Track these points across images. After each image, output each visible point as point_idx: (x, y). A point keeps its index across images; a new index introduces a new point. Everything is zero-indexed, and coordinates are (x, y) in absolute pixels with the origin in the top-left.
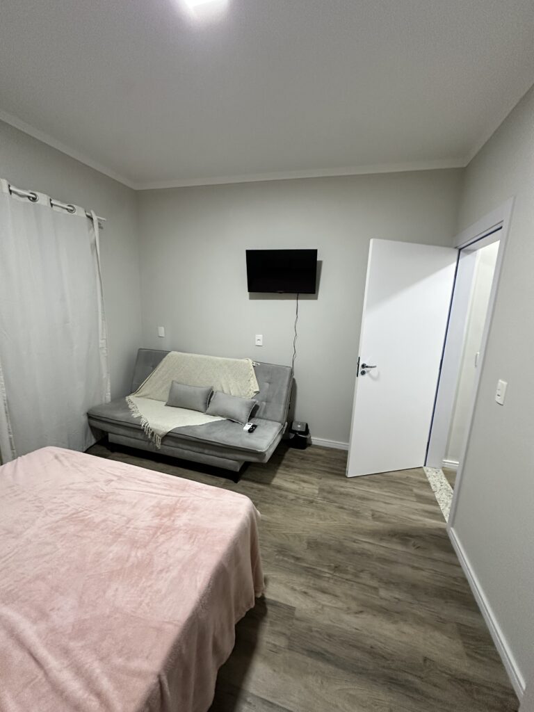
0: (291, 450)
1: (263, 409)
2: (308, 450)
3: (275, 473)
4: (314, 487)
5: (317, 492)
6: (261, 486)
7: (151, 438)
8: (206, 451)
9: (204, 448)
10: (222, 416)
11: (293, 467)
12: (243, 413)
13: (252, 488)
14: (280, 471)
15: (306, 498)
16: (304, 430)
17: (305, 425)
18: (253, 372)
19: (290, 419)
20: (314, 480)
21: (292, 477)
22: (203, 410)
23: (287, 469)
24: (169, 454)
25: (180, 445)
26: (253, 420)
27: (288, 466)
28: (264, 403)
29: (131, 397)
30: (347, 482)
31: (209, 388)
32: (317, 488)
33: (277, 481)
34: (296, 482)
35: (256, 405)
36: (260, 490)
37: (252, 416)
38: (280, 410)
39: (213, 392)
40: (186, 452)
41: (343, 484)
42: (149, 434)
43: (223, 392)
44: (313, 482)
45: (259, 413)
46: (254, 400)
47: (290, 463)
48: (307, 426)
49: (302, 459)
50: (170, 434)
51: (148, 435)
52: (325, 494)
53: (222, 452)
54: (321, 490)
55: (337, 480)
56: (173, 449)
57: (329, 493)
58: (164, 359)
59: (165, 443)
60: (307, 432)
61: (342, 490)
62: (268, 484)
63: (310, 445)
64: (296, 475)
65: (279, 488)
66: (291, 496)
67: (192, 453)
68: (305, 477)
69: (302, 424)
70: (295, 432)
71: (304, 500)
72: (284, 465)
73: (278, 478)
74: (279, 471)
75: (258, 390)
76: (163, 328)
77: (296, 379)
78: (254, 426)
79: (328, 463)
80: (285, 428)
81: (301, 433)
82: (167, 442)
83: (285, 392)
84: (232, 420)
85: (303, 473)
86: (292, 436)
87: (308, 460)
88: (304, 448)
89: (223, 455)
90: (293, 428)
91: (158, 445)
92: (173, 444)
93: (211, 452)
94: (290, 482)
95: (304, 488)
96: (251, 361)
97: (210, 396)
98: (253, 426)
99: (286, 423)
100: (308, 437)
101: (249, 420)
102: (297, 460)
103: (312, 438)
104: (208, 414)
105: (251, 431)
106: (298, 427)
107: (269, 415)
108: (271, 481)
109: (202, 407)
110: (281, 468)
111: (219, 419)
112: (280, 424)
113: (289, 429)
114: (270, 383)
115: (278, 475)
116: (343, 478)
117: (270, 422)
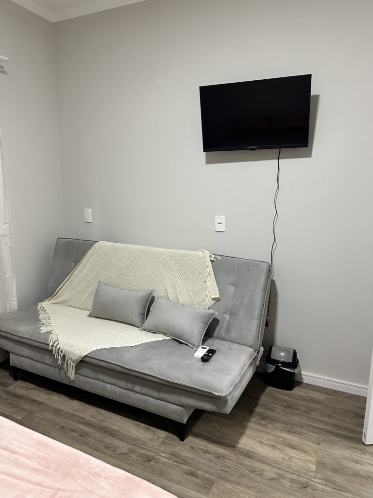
0: (270, 389)
1: (225, 325)
2: (297, 391)
3: (245, 427)
4: (309, 458)
5: (314, 467)
6: (220, 450)
7: (62, 364)
8: (137, 388)
9: (134, 383)
10: (165, 334)
11: (272, 420)
12: (195, 331)
13: (206, 452)
14: (253, 425)
15: (294, 477)
16: (290, 360)
17: (292, 352)
18: (210, 269)
19: (268, 343)
20: (309, 445)
21: (271, 437)
22: (139, 324)
23: (263, 422)
24: (87, 388)
25: (101, 376)
26: (210, 341)
27: (264, 418)
28: (227, 316)
29: (45, 304)
30: (364, 452)
31: (148, 292)
32: (314, 460)
33: (247, 442)
34: (279, 446)
35: (215, 319)
36: (218, 457)
37: (209, 334)
38: (252, 329)
39: (153, 299)
40: (109, 386)
41: (357, 455)
42: (60, 358)
43: (168, 298)
44: (308, 449)
45: (219, 331)
46: (211, 311)
47: (268, 413)
48: (295, 354)
49: (288, 407)
50: (86, 359)
51: (58, 359)
52: (328, 473)
53: (159, 391)
54: (321, 465)
55: (347, 447)
56: (92, 381)
57: (335, 471)
58: (90, 252)
59: (80, 372)
60: (295, 363)
61: (358, 467)
62: (231, 445)
63: (300, 383)
64: (278, 433)
65: (249, 455)
66: (270, 472)
67: (118, 389)
68: (293, 439)
69: (286, 350)
70: (275, 362)
71: (292, 481)
72: (259, 414)
73: (248, 436)
74: (250, 425)
75: (217, 296)
76: (90, 210)
77: (276, 280)
78: (211, 352)
79: (330, 416)
80: (260, 355)
81: (285, 364)
82: (84, 371)
83: (258, 299)
84: (179, 340)
85: (289, 432)
86: (271, 368)
87: (297, 409)
88: (290, 388)
89: (162, 395)
90: (272, 357)
91: (71, 374)
92: (91, 373)
93: (145, 390)
94: (269, 445)
95: (290, 457)
96: (207, 254)
97: (149, 304)
98: (209, 351)
99: (262, 349)
100: (296, 371)
101: (204, 341)
102: (279, 409)
103: (302, 373)
104: (145, 330)
105: (205, 359)
106: (281, 356)
107: (233, 334)
108: (237, 442)
109: (136, 319)
110: (253, 419)
111: (160, 337)
112: (252, 350)
113: (267, 357)
114: (235, 286)
115: (248, 432)
116: (357, 446)
117: (235, 346)
